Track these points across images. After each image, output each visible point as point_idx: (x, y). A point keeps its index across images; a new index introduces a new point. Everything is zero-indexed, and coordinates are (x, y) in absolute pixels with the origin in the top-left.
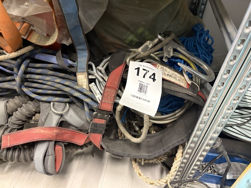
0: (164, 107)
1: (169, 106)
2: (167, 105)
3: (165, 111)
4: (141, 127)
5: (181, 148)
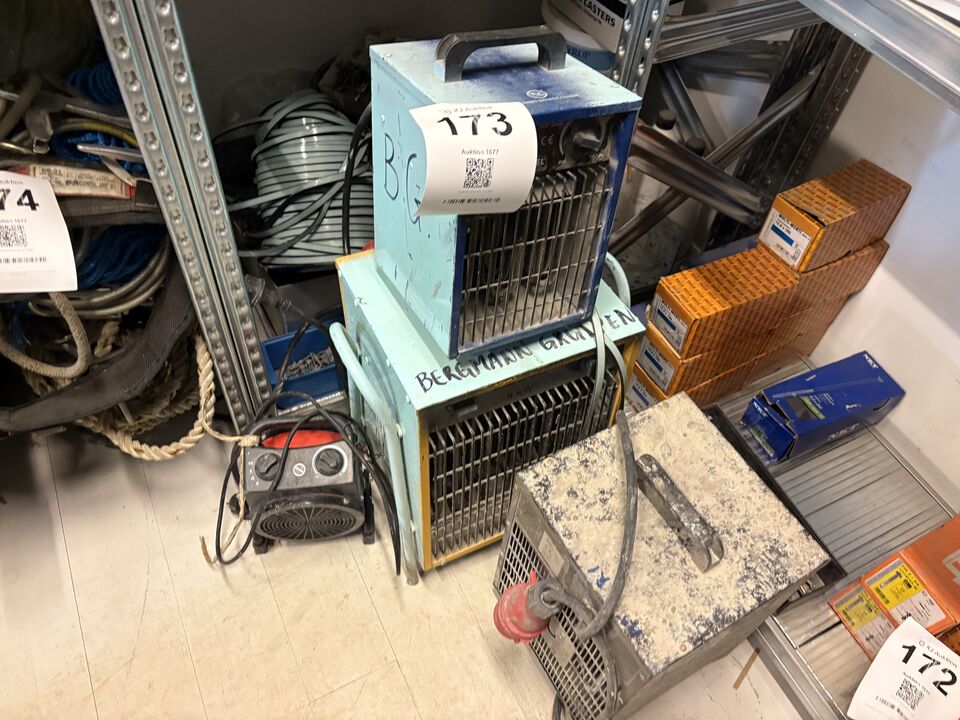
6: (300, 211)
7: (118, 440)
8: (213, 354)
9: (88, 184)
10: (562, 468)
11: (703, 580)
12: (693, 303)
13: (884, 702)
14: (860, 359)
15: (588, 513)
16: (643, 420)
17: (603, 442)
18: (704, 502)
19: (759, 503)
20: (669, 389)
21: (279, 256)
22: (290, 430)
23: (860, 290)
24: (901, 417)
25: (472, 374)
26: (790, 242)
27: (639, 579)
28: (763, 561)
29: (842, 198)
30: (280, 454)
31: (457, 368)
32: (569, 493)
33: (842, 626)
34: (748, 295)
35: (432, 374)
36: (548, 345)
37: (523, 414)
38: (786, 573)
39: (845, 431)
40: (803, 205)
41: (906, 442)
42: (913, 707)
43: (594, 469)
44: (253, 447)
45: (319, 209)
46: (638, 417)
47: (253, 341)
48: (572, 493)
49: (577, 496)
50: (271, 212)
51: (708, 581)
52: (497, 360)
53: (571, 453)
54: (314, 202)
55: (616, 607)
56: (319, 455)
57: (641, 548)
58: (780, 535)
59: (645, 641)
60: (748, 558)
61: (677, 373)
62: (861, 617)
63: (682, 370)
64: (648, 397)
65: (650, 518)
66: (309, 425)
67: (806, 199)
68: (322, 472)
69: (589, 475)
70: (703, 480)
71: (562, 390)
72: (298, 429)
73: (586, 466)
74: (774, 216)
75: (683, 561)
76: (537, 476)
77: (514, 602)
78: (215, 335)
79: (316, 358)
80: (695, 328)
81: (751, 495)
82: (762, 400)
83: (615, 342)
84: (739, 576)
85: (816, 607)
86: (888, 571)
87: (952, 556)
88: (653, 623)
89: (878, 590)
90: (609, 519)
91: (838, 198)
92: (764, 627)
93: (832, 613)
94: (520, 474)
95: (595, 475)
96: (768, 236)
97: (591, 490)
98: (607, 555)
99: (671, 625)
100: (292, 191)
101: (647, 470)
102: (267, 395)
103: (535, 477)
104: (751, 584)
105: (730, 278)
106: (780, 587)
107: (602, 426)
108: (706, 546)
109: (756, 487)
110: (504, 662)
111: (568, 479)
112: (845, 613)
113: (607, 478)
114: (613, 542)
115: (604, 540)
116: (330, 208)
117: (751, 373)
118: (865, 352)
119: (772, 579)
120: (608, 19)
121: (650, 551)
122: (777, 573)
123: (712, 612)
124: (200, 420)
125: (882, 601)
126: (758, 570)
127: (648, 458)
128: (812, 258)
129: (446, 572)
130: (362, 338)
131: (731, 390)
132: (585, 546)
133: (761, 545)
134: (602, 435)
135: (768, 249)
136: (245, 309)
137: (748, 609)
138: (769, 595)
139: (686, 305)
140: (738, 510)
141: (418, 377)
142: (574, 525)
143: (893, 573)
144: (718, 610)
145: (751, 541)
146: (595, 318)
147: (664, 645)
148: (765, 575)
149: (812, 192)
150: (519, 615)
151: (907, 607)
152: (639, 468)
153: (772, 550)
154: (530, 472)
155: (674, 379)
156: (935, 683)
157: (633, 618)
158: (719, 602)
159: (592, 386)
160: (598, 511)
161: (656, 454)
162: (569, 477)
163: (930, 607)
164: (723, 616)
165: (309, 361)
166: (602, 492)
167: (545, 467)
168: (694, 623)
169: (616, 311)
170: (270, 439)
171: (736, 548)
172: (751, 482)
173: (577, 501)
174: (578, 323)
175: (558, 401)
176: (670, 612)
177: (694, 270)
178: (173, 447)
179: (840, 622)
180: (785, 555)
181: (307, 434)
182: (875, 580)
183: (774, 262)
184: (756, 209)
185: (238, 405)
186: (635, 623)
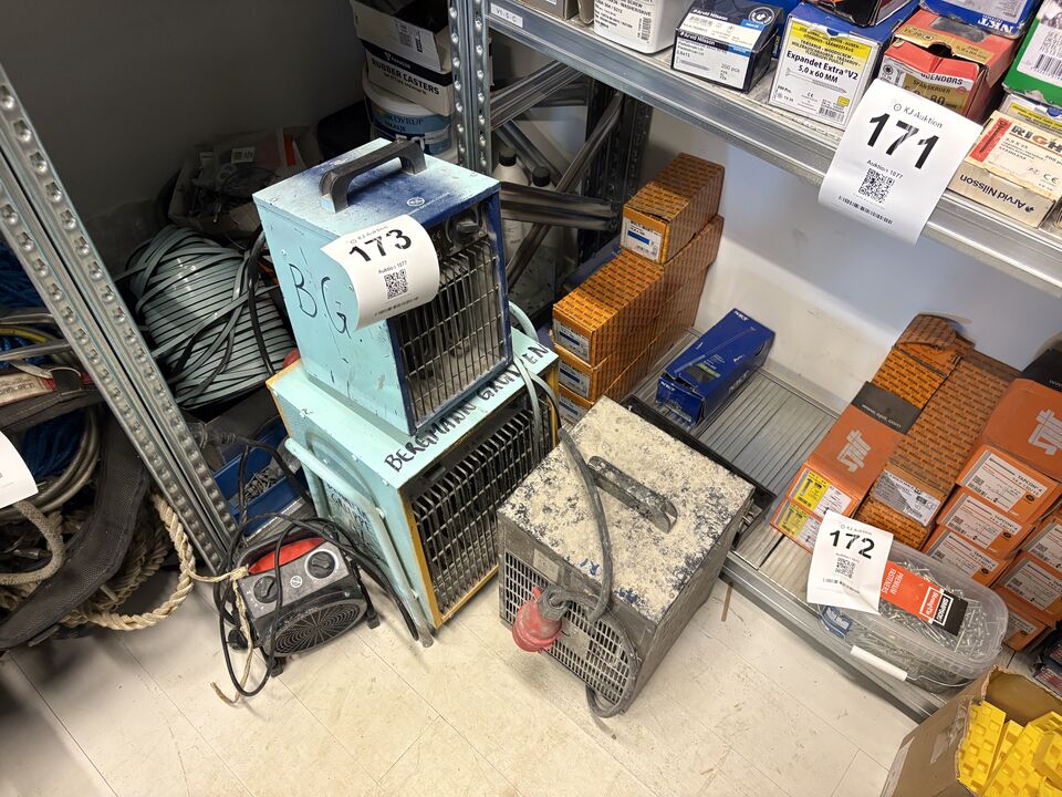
0: (47, 458)
1: (55, 448)
2: (49, 448)
3: (57, 464)
4: (42, 543)
5: (156, 498)
6: (209, 346)
7: (105, 621)
8: (175, 507)
9: (8, 390)
10: (531, 492)
11: (669, 539)
12: (586, 318)
13: (829, 581)
14: (732, 318)
15: (564, 520)
16: (581, 430)
17: (556, 459)
18: (649, 478)
19: (691, 464)
20: (590, 395)
21: (201, 395)
22: (275, 549)
23: (714, 260)
24: (779, 353)
25: (432, 442)
26: (647, 241)
27: (621, 556)
28: (708, 507)
29: (675, 193)
30: (273, 574)
31: (417, 442)
32: (544, 511)
33: (786, 538)
34: (627, 297)
35: (397, 454)
36: (486, 396)
37: (482, 459)
38: (726, 510)
39: (740, 381)
40: (647, 209)
41: (790, 373)
42: (850, 576)
43: (557, 484)
44: (244, 577)
45: (227, 338)
46: (576, 429)
47: (209, 482)
48: (547, 509)
49: (551, 510)
50: (179, 355)
51: (673, 538)
52: (448, 423)
53: (534, 478)
54: (220, 333)
55: (611, 584)
56: (310, 562)
57: (614, 532)
58: (714, 482)
59: (643, 602)
60: (697, 510)
61: (592, 380)
62: (795, 525)
63: (595, 376)
64: (575, 408)
65: (613, 506)
66: (289, 540)
67: (647, 203)
68: (318, 576)
69: (555, 490)
70: (642, 461)
71: (507, 428)
72: (282, 545)
73: (550, 484)
74: (627, 224)
75: (649, 530)
76: (514, 506)
77: (528, 618)
78: (174, 488)
79: (261, 477)
80: (594, 339)
81: (683, 459)
82: (666, 377)
83: (538, 375)
84: (694, 526)
85: (763, 531)
86: (802, 481)
87: (843, 452)
88: (644, 585)
89: (801, 499)
90: (583, 519)
91: (672, 194)
92: (728, 562)
93: (775, 531)
94: (500, 510)
95: (560, 488)
96: (627, 241)
97: (560, 501)
98: (591, 547)
99: (657, 582)
100: (195, 331)
101: (598, 469)
102: (233, 528)
103: (512, 508)
104: (705, 529)
105: (609, 287)
106: (726, 523)
107: (549, 449)
108: (661, 511)
109: (684, 453)
110: (532, 677)
111: (540, 499)
112: (785, 527)
113: (570, 487)
114: (591, 536)
115: (584, 537)
116: (236, 335)
117: (650, 358)
118: (735, 310)
119: (718, 519)
120: (431, 88)
121: (622, 532)
122: (720, 512)
123: (684, 560)
124: (184, 572)
125: (806, 506)
126: (707, 516)
127: (595, 459)
128: (668, 247)
129: (454, 623)
130: (315, 444)
131: (639, 378)
132: (572, 548)
133: (702, 496)
134: (553, 454)
135: (631, 252)
136: (196, 455)
137: (708, 548)
138: (720, 532)
139: (581, 321)
140: (677, 475)
141: (386, 461)
142: (557, 535)
143: (806, 482)
144: (688, 558)
145: (694, 496)
146: (516, 361)
147: (657, 598)
148: (712, 518)
149: (649, 195)
150: (536, 627)
151: (823, 503)
152: (592, 470)
153: (712, 496)
154: (507, 505)
155: (591, 385)
156: (860, 552)
157: (627, 588)
158: (686, 551)
159: (531, 416)
160: (571, 515)
161: (600, 453)
162: (539, 497)
163: (839, 497)
164: (693, 560)
165: (255, 483)
166: (570, 500)
167: (517, 498)
168: (673, 574)
169: (530, 348)
170: (254, 566)
171: (685, 505)
172: (679, 450)
173: (553, 515)
174: (504, 369)
175: (507, 438)
176: (653, 573)
177: (578, 290)
178: (164, 607)
179: (784, 536)
180: (722, 497)
181: (288, 548)
182: (796, 491)
183: (639, 261)
184: (610, 215)
185: (209, 546)
186: (631, 591)
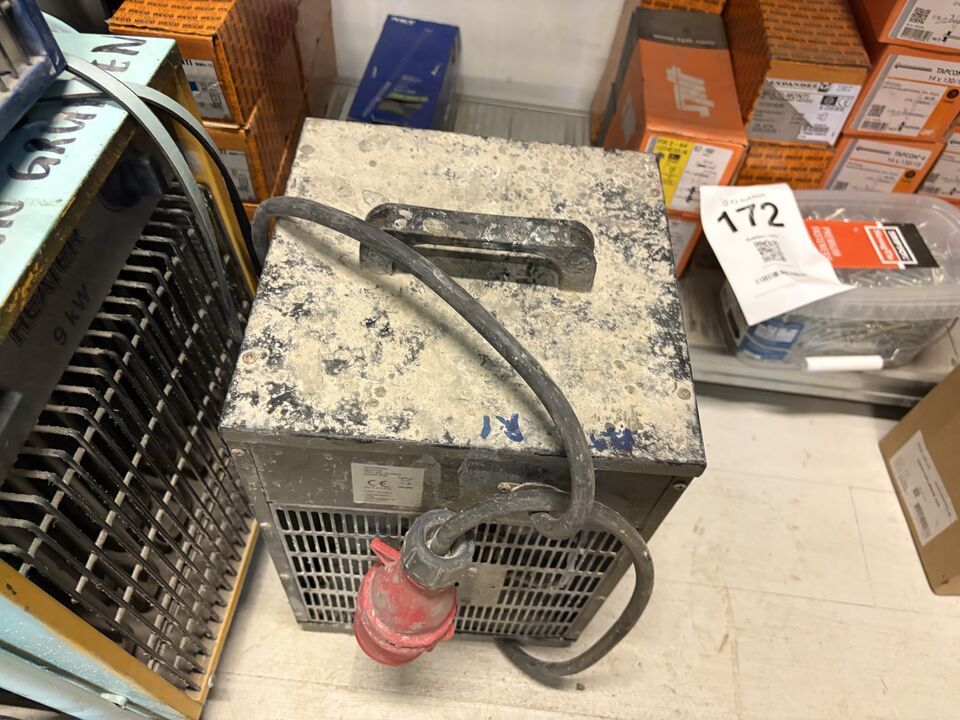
10: (277, 349)
11: (600, 296)
13: (765, 278)
14: (391, 24)
15: (387, 368)
17: (288, 262)
19: (537, 162)
28: (617, 217)
32: (330, 372)
36: (39, 170)
38: (647, 207)
41: (494, 84)
42: (783, 259)
43: (323, 307)
48: (334, 366)
49: (345, 362)
51: (605, 295)
53: (264, 318)
58: (594, 175)
59: (647, 436)
60: (603, 229)
61: (249, 157)
63: (253, 144)
69: (326, 320)
70: (456, 194)
71: (137, 260)
76: (255, 398)
77: (392, 609)
80: (222, 55)
81: (519, 162)
84: (621, 256)
87: (677, 97)
88: (625, 402)
90: (421, 346)
95: (335, 313)
97: (352, 336)
98: (476, 390)
99: (641, 385)
101: (400, 225)
103: (255, 402)
104: (640, 252)
106: (662, 226)
109: (514, 152)
111: (305, 355)
113: (353, 300)
115: (449, 378)
118: (389, 17)
119: (648, 227)
122: (642, 215)
123: (652, 321)
126: (626, 230)
132: (439, 413)
133: (594, 204)
134: (276, 254)
137: (671, 279)
138: (666, 244)
140: (530, 191)
142: (391, 404)
144: (654, 313)
145: (581, 209)
147: (666, 415)
148: (635, 227)
151: (686, 184)
153: (609, 197)
154: (237, 403)
156: (770, 224)
157: (600, 428)
158: (641, 304)
160: (395, 351)
162: (303, 351)
164: (664, 312)
166: (370, 324)
167: (251, 375)
168: (655, 354)
169: (94, 50)
172: (502, 151)
173: (355, 368)
176: (621, 372)
186: (611, 430)
